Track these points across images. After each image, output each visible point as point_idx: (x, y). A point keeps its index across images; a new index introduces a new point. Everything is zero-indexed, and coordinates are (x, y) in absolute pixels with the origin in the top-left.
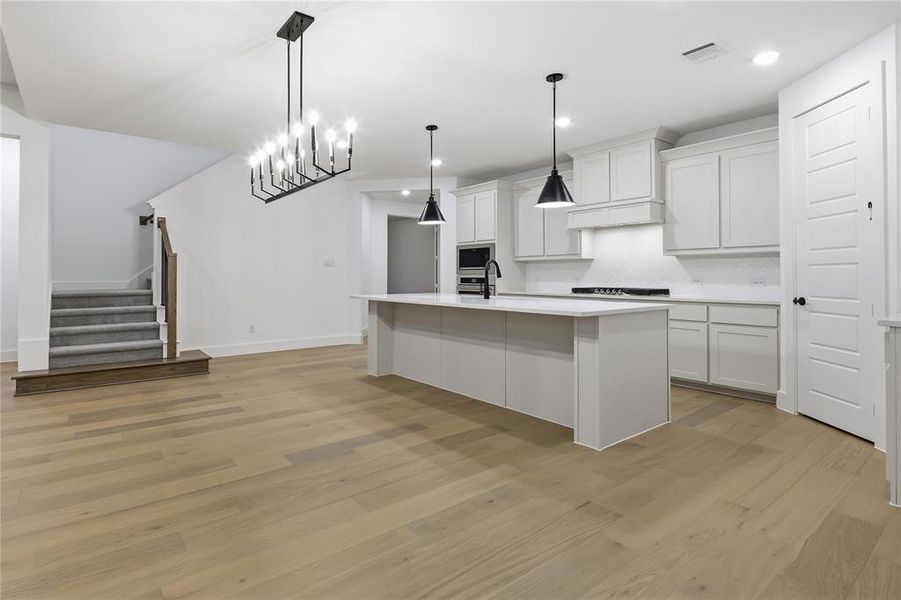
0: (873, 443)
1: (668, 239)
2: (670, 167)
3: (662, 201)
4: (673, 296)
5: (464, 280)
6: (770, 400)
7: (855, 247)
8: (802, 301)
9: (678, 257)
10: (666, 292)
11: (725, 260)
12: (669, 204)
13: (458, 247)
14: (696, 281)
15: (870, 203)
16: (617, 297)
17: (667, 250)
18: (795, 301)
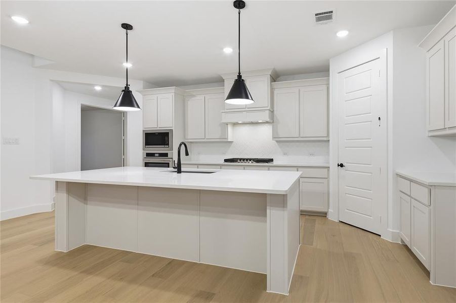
0: (380, 236)
1: (275, 131)
2: (276, 92)
3: (272, 110)
4: (275, 163)
5: (148, 155)
6: (324, 215)
7: (370, 139)
8: (342, 165)
9: (277, 141)
10: (271, 160)
11: (298, 143)
12: (275, 112)
13: (143, 131)
14: (285, 154)
15: (379, 118)
16: (247, 164)
17: (274, 138)
18: (338, 165)
